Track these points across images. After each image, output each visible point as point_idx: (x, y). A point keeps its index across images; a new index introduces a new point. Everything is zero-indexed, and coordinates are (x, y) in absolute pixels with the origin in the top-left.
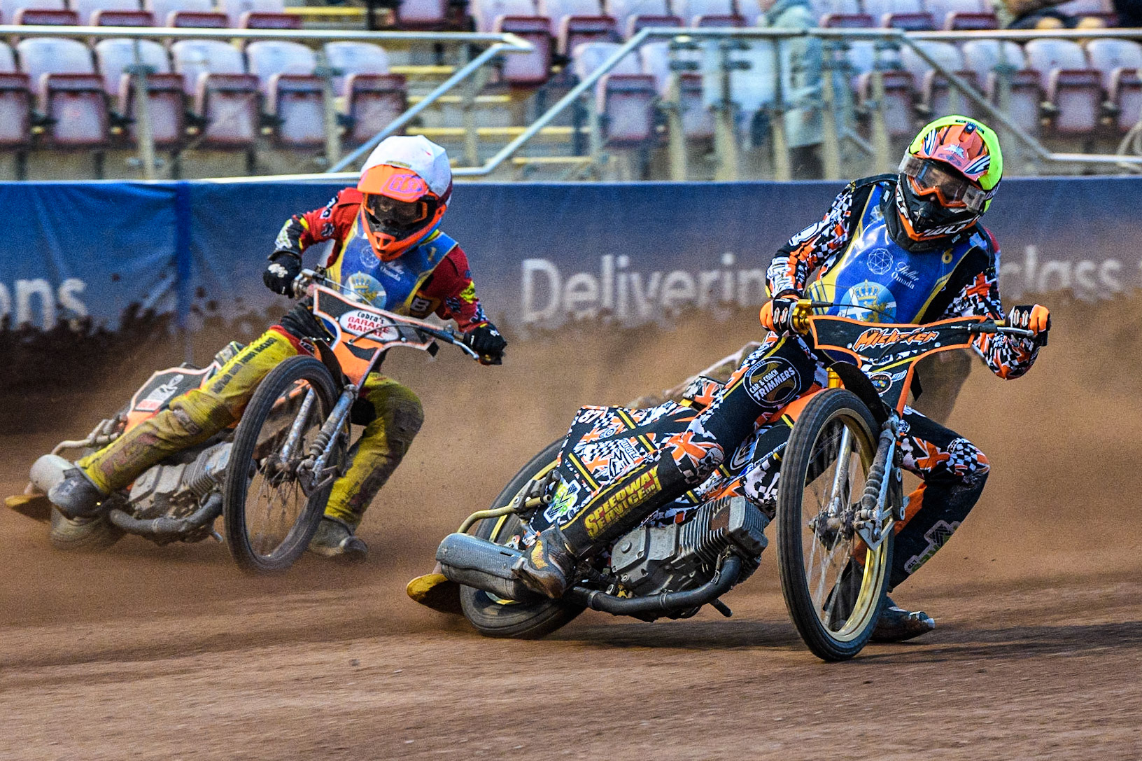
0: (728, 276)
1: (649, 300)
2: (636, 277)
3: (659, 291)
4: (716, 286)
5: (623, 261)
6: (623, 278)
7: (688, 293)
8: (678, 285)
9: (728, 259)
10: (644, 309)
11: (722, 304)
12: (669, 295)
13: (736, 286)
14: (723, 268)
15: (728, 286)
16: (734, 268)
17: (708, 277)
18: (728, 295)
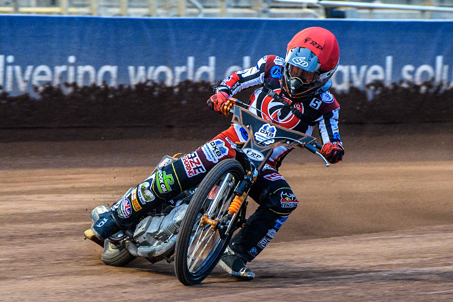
0: (71, 69)
1: (25, 81)
2: (18, 68)
3: (31, 77)
4: (64, 74)
5: (10, 59)
6: (10, 68)
7: (47, 78)
8: (43, 73)
9: (72, 59)
10: (22, 87)
11: (67, 85)
12: (37, 79)
13: (76, 74)
14: (69, 64)
15: (71, 74)
16: (75, 65)
17: (60, 69)
18: (71, 80)
